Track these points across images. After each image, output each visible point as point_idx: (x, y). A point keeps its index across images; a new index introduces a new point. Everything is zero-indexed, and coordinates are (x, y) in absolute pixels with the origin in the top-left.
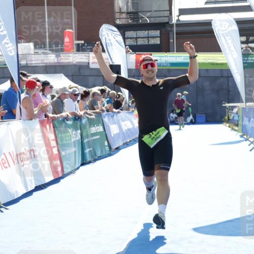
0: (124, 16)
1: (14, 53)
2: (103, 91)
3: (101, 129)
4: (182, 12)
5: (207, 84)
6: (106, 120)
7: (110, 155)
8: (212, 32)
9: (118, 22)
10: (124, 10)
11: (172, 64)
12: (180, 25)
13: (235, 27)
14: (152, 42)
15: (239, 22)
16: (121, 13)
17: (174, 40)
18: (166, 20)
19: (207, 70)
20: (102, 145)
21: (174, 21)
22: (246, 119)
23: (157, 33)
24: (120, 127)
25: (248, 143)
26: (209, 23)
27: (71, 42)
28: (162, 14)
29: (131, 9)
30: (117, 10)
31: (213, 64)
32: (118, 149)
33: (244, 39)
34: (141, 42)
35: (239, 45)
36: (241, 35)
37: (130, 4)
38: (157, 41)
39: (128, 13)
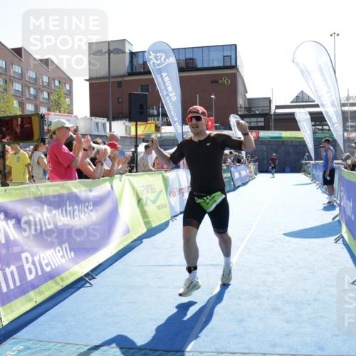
0: (243, 109)
1: (180, 131)
2: (231, 153)
3: (229, 175)
4: (277, 107)
5: (291, 149)
6: (232, 169)
7: (234, 190)
8: (295, 119)
9: (239, 113)
10: (243, 106)
11: (271, 138)
12: (276, 115)
13: (308, 117)
14: (259, 124)
15: (311, 114)
16: (241, 108)
17: (272, 124)
18: (267, 112)
19: (292, 141)
20: (230, 185)
21: (272, 112)
22: (314, 170)
23: (262, 119)
24: (240, 174)
25: (315, 184)
26: (293, 114)
27: (212, 124)
28: (265, 108)
29: (247, 106)
30: (239, 106)
31: (295, 138)
32: (239, 187)
33: (313, 123)
34: (252, 125)
35: (311, 127)
36: (312, 121)
37: (246, 103)
38: (263, 124)
39: (245, 108)
